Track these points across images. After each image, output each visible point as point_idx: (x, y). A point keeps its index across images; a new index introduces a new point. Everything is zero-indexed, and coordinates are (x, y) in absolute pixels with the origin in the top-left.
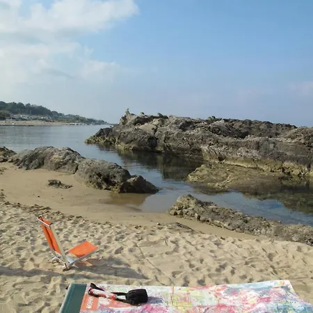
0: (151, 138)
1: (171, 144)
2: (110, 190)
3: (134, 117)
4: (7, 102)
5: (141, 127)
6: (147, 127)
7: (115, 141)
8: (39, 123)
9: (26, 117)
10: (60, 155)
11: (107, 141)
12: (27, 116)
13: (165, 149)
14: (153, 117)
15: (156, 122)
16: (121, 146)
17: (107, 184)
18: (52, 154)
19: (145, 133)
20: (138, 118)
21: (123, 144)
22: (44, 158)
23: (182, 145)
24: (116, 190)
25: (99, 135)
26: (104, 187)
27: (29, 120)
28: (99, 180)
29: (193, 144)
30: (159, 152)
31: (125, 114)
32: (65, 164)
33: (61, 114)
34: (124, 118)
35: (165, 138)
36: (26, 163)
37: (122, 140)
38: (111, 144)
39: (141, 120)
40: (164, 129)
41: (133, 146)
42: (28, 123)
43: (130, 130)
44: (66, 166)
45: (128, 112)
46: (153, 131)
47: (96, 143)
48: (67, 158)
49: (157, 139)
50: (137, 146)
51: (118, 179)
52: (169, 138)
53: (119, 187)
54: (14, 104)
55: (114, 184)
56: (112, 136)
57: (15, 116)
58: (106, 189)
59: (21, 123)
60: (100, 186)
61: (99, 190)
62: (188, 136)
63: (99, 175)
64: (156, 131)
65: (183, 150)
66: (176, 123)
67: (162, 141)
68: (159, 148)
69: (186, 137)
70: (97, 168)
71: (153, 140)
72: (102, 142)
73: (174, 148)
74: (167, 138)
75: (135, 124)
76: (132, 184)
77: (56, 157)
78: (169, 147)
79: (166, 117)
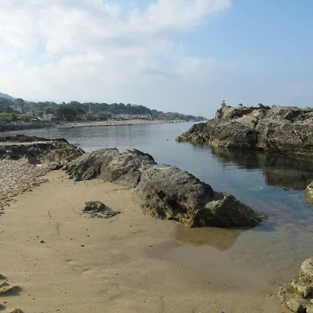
0: (250, 133)
1: (276, 139)
2: (177, 220)
3: (231, 110)
4: (109, 103)
5: (239, 120)
6: (246, 120)
7: (208, 138)
8: (139, 122)
9: (126, 116)
10: (120, 160)
11: (199, 138)
12: (128, 115)
13: (268, 145)
14: (253, 109)
15: (256, 113)
16: (215, 143)
17: (173, 210)
18: (111, 159)
19: (243, 127)
20: (235, 110)
21: (216, 140)
22: (100, 165)
23: (292, 141)
24: (187, 221)
25: (192, 131)
26: (168, 215)
27: (129, 119)
28: (161, 204)
29: (306, 138)
30: (261, 150)
31: (221, 107)
32: (125, 172)
33: (160, 112)
34: (220, 111)
35: (269, 132)
36: (79, 172)
37: (216, 136)
38: (204, 141)
39: (239, 113)
40: (266, 121)
41: (228, 143)
42: (128, 122)
43: (226, 124)
44: (126, 176)
45: (224, 105)
46: (253, 124)
47: (189, 140)
48: (130, 163)
49: (258, 133)
50: (233, 143)
51: (190, 204)
52: (273, 132)
53: (191, 217)
54: (116, 104)
55: (184, 211)
56: (207, 131)
57: (117, 116)
58: (170, 219)
59: (121, 122)
60: (161, 214)
61: (160, 221)
62: (298, 128)
63: (161, 195)
64: (256, 124)
65: (292, 146)
66: (280, 114)
67: (264, 136)
68: (261, 145)
69: (296, 129)
70: (159, 183)
71: (252, 135)
72: (195, 138)
73: (281, 145)
74: (271, 132)
75: (232, 117)
76: (213, 212)
77: (116, 163)
78: (273, 143)
79: (269, 108)
